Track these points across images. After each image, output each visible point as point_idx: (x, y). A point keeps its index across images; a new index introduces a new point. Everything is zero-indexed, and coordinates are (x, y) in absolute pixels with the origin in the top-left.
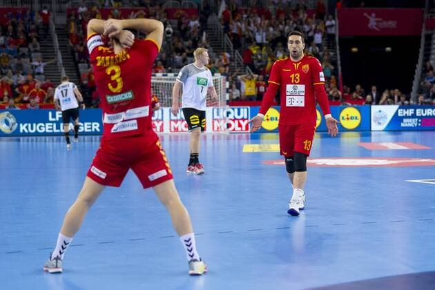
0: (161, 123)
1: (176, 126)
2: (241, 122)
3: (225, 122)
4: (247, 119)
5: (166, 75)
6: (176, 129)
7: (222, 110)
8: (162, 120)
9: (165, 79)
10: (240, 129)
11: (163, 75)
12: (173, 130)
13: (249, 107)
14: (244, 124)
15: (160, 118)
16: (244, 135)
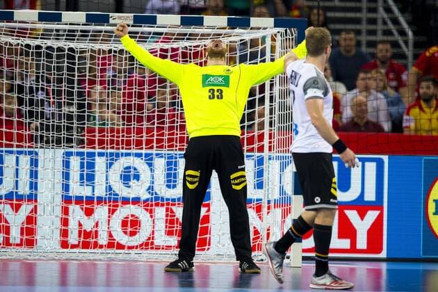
0: (26, 209)
1: (88, 225)
2: (352, 215)
3: (286, 213)
4: (377, 205)
5: (57, 18)
6: (88, 239)
7: (276, 165)
8: (32, 198)
9: (46, 34)
10: (346, 244)
11: (42, 18)
12: (73, 238)
13: (385, 158)
14: (362, 226)
15: (24, 189)
16: (362, 268)
